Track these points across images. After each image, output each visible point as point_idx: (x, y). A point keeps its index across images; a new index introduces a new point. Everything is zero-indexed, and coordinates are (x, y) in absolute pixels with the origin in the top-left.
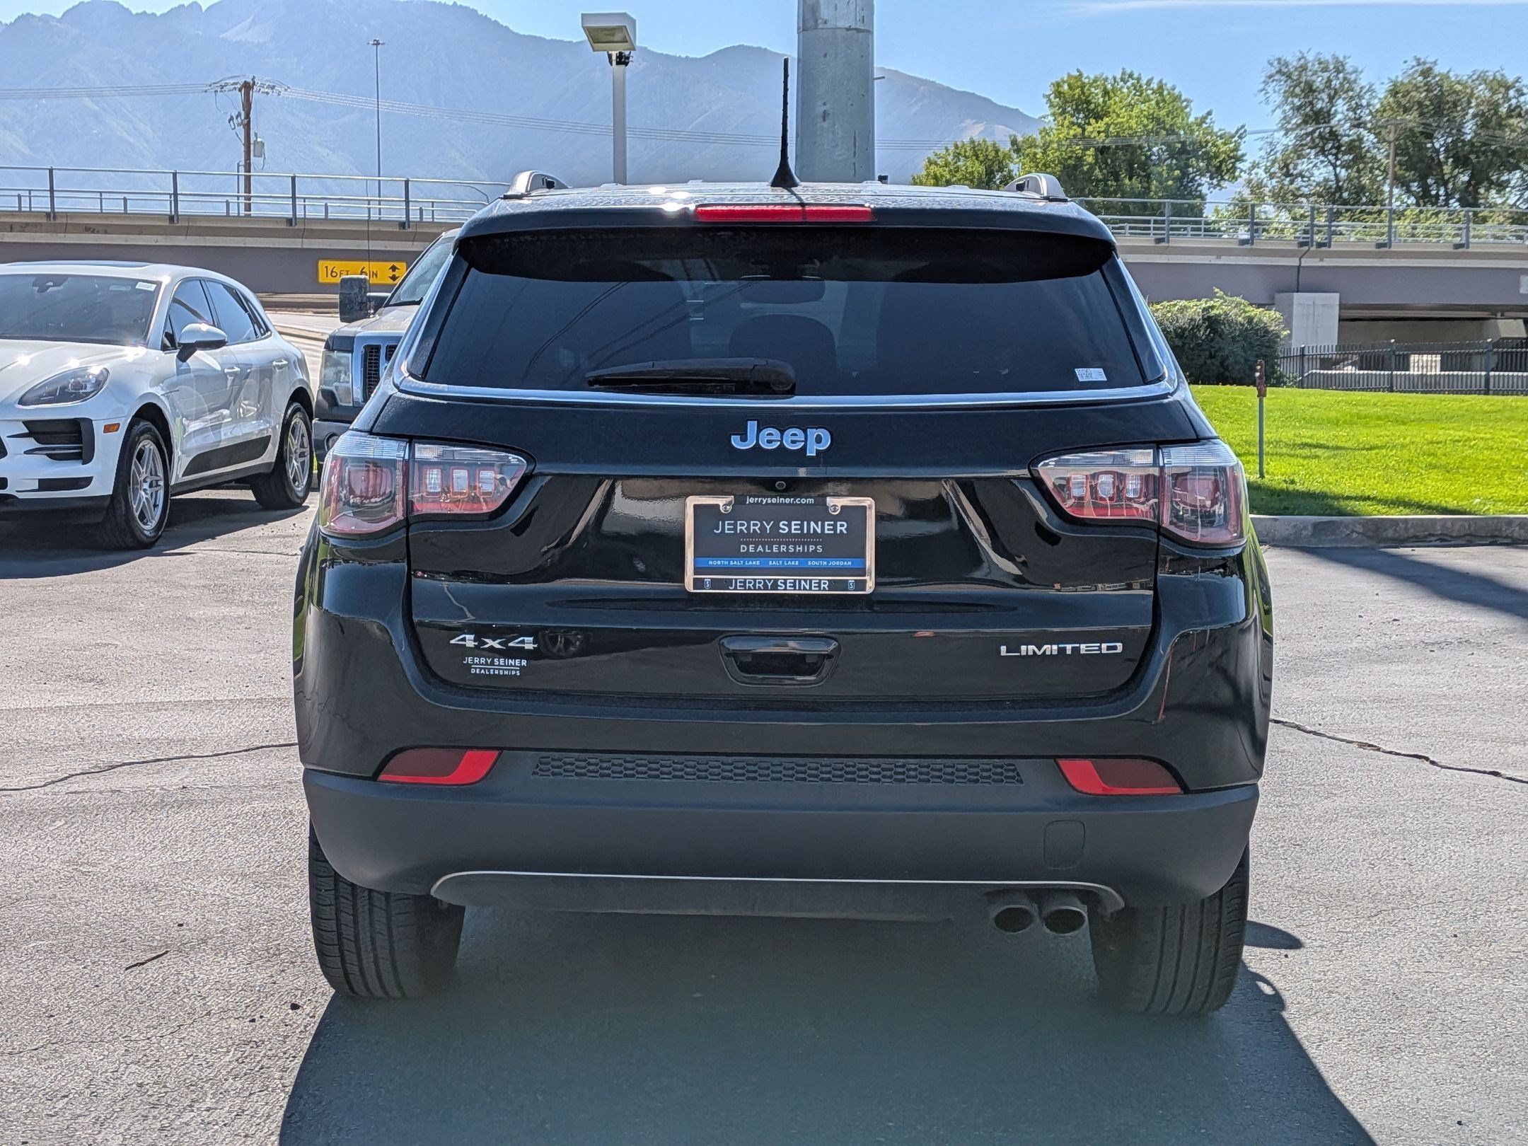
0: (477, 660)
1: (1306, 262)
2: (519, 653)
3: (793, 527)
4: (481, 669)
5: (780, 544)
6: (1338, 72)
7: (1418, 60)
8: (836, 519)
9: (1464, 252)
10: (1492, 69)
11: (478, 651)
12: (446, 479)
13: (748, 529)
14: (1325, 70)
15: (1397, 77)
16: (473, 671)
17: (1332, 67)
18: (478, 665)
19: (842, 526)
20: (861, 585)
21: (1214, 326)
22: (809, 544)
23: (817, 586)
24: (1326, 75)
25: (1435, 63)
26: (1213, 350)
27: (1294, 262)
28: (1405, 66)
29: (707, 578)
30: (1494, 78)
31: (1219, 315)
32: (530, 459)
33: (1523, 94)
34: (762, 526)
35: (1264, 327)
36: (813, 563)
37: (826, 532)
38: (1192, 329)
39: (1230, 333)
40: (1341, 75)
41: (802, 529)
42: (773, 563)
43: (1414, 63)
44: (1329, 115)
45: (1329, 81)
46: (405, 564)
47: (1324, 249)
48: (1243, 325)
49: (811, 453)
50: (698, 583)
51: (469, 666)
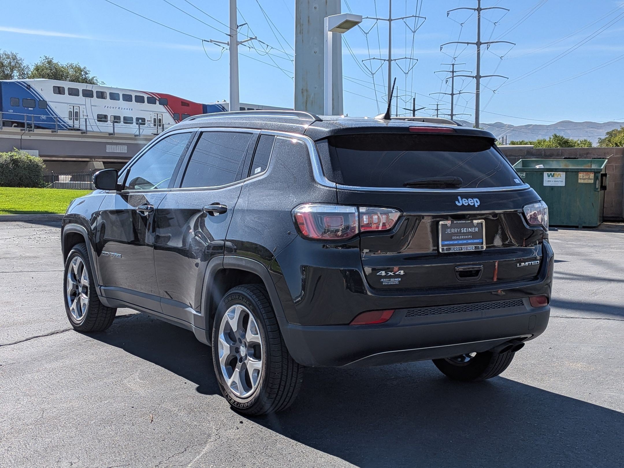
0: (385, 280)
1: (24, 137)
2: (399, 276)
3: (465, 230)
4: (386, 283)
5: (462, 235)
6: (14, 60)
7: (46, 57)
8: (475, 227)
9: (86, 135)
10: (75, 63)
11: (385, 277)
12: (370, 218)
13: (454, 231)
14: (8, 58)
15: (38, 63)
16: (384, 284)
17: (11, 57)
18: (385, 281)
19: (477, 229)
20: (482, 247)
21: (15, 163)
22: (468, 235)
23: (471, 248)
24: (8, 60)
25: (52, 59)
26: (16, 173)
27: (19, 137)
28: (41, 59)
29: (445, 248)
30: (76, 67)
31: (17, 159)
32: (400, 211)
33: (87, 74)
34: (458, 230)
35: (36, 164)
36: (469, 241)
37: (473, 231)
38: (7, 164)
39: (23, 166)
40: (15, 61)
41: (467, 231)
42: (460, 242)
43: (44, 58)
44: (11, 76)
45: (10, 63)
46: (359, 249)
47: (31, 132)
48: (28, 163)
49: (476, 206)
50: (443, 249)
51: (382, 282)
